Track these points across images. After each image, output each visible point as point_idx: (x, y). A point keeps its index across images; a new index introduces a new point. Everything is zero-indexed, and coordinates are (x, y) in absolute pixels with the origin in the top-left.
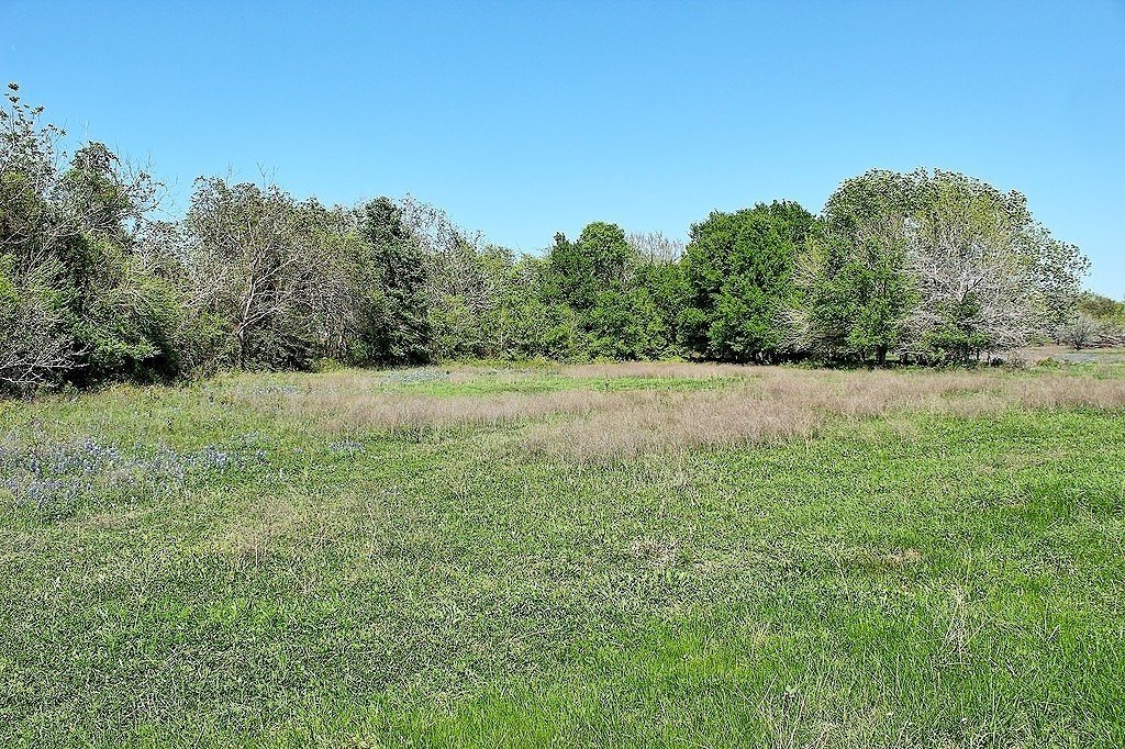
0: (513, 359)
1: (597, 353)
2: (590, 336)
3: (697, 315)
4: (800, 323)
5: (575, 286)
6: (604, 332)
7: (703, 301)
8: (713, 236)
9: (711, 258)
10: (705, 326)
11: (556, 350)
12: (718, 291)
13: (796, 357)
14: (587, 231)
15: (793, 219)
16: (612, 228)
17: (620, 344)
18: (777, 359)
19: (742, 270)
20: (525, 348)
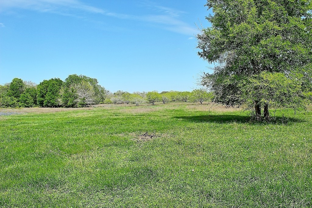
0: (4, 107)
1: (21, 106)
2: (19, 103)
3: (42, 99)
4: (60, 101)
5: (15, 93)
6: (22, 102)
7: (43, 96)
8: (45, 85)
9: (44, 89)
10: (43, 101)
11: (13, 106)
12: (45, 95)
13: (59, 106)
14: (14, 80)
15: (59, 82)
16: (20, 80)
17: (25, 104)
18: (56, 107)
19: (50, 91)
20: (7, 105)
